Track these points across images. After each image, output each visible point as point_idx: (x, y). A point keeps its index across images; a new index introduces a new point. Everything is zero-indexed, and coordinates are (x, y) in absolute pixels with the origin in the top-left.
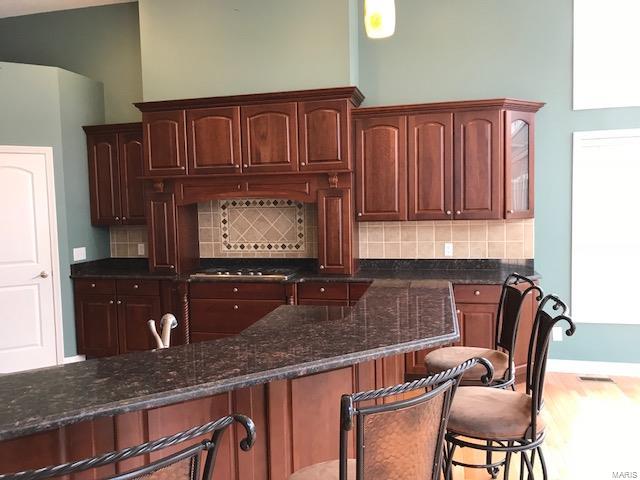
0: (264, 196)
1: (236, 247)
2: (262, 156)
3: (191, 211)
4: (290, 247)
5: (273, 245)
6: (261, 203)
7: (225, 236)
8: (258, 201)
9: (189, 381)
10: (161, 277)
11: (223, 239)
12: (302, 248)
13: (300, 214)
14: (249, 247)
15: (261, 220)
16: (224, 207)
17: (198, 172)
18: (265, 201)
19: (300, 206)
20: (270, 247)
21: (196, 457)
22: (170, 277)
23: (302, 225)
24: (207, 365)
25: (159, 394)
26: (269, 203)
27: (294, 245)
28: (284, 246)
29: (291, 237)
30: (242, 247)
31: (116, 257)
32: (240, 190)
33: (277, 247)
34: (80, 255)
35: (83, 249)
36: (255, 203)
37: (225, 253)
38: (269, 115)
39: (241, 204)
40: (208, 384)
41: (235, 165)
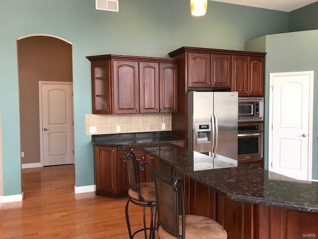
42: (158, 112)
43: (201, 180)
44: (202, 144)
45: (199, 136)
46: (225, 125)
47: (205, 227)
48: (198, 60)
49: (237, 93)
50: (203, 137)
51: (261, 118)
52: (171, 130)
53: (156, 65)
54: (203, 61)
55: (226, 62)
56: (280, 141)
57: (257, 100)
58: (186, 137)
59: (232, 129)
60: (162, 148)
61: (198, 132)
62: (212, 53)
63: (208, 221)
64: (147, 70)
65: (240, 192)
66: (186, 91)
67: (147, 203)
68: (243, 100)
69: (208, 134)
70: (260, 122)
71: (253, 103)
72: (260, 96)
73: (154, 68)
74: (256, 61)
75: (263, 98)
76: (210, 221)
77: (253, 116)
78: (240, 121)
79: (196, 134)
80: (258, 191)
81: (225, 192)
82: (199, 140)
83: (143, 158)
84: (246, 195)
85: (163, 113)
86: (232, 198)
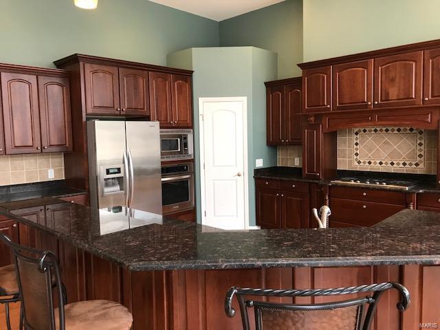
0: (390, 125)
1: (364, 163)
2: (390, 94)
3: (332, 137)
4: (410, 164)
5: (395, 162)
6: (387, 130)
7: (357, 154)
8: (384, 129)
9: (347, 253)
10: (311, 181)
11: (355, 157)
12: (421, 166)
13: (420, 139)
14: (375, 163)
15: (386, 143)
16: (357, 134)
17: (339, 108)
18: (390, 129)
19: (421, 133)
20: (392, 164)
21: (362, 306)
22: (317, 182)
23: (422, 147)
24: (358, 244)
25: (326, 258)
26: (393, 130)
27: (414, 163)
28: (404, 164)
29: (412, 157)
30: (370, 163)
31: (281, 165)
32: (371, 121)
33: (398, 164)
34: (260, 163)
35: (262, 160)
36: (381, 130)
37: (356, 167)
38: (398, 63)
39: (370, 131)
40: (361, 257)
41: (368, 101)
42: (40, 151)
43: (91, 249)
44: (111, 195)
45: (107, 185)
46: (144, 167)
47: (101, 315)
48: (101, 74)
49: (158, 122)
50: (113, 185)
51: (190, 155)
52: (64, 179)
53: (32, 79)
54: (109, 77)
55: (141, 80)
56: (214, 184)
57: (184, 132)
58: (87, 187)
59: (154, 171)
60: (49, 207)
61: (105, 180)
62: (121, 67)
63: (106, 306)
64: (16, 85)
65: (143, 258)
66: (84, 119)
67: (12, 297)
68: (166, 132)
69: (120, 181)
70: (189, 161)
71: (180, 136)
72: (188, 128)
73: (29, 84)
74: (180, 81)
75: (192, 130)
76: (110, 305)
77: (180, 153)
78: (163, 160)
79: (101, 182)
80: (167, 252)
81: (122, 261)
82: (106, 190)
83: (15, 225)
84: (150, 260)
85: (48, 153)
86: (131, 268)
